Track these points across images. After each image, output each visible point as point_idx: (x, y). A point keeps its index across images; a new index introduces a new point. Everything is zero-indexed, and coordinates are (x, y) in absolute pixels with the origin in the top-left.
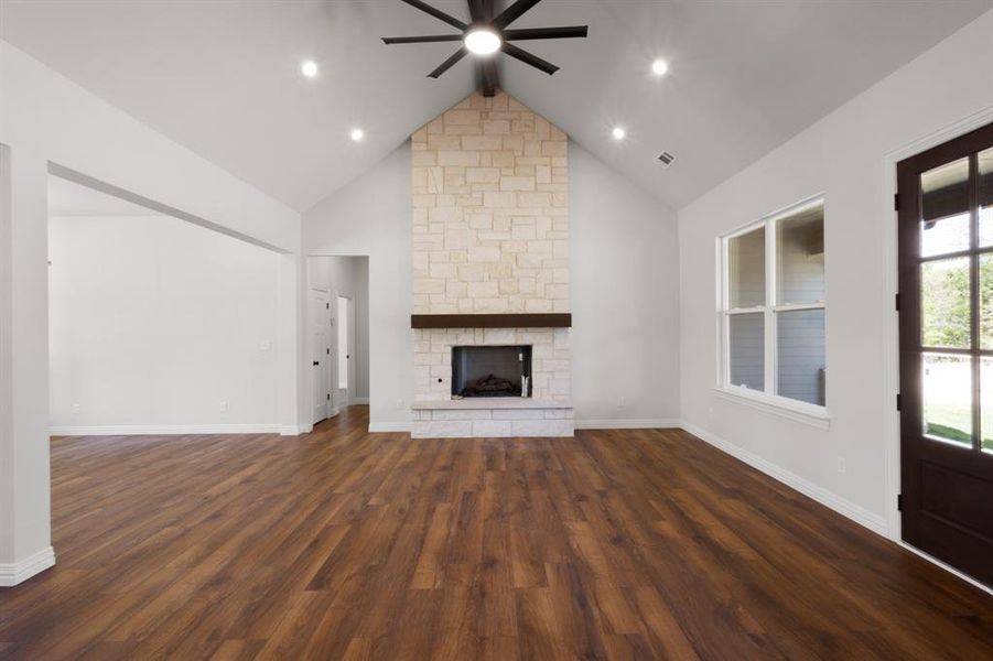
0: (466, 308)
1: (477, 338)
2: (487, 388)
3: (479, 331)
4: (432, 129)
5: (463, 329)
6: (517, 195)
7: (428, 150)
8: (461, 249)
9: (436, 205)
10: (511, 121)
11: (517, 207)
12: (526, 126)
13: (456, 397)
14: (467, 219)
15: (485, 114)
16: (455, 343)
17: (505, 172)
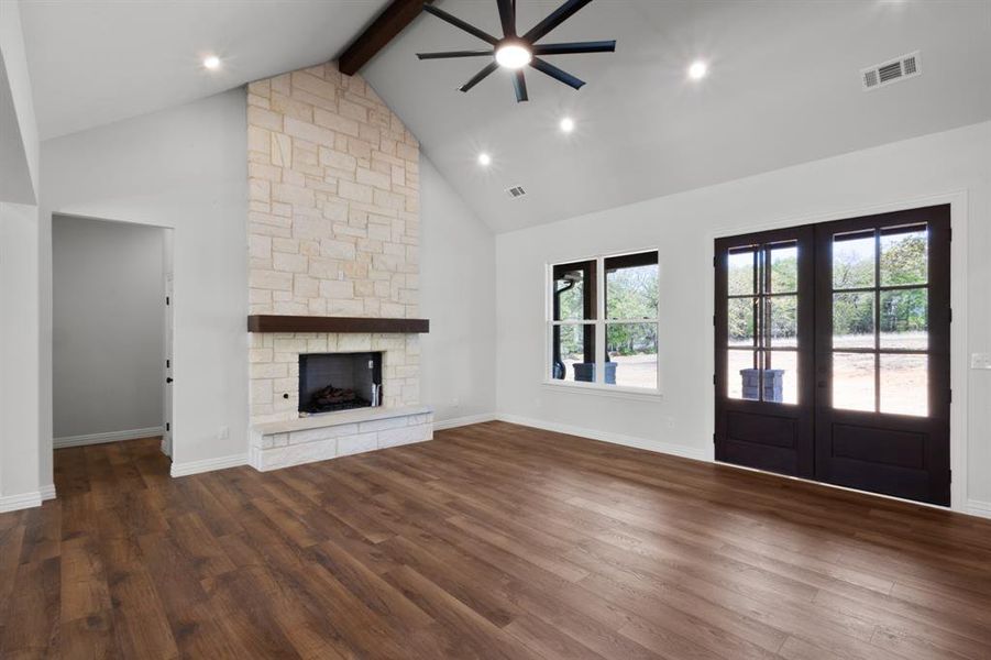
0: (318, 309)
1: (330, 343)
2: (334, 400)
3: (332, 336)
4: (277, 84)
5: (314, 334)
6: (374, 192)
7: (271, 110)
8: (314, 240)
9: (282, 181)
10: (368, 110)
11: (373, 203)
12: (382, 120)
13: (303, 414)
14: (320, 206)
15: (341, 92)
16: (304, 350)
17: (361, 162)
